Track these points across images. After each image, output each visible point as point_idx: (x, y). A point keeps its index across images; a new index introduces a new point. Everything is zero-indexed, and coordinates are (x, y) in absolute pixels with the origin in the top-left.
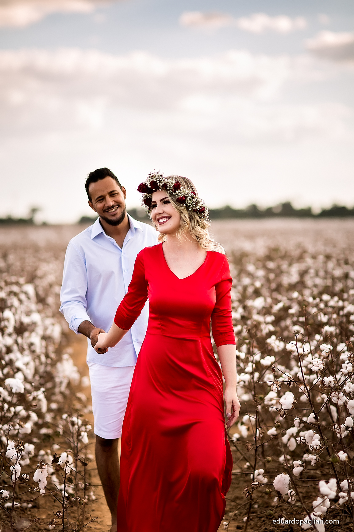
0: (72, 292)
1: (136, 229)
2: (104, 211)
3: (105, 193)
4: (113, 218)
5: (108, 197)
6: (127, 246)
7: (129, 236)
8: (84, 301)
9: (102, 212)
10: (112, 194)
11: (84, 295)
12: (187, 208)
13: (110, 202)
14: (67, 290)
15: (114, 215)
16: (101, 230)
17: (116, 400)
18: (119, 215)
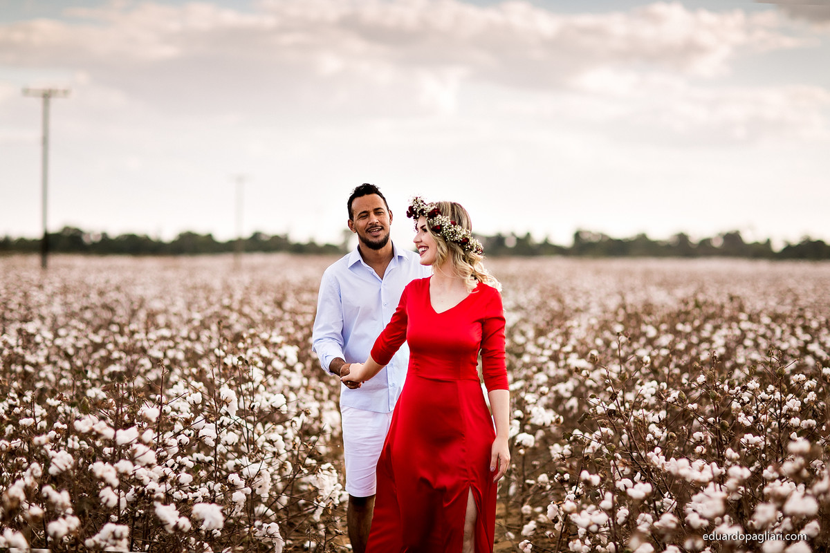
0: (325, 328)
1: (400, 257)
2: (368, 231)
3: (370, 209)
4: (374, 240)
5: (372, 214)
6: (388, 276)
7: (392, 265)
8: (341, 339)
9: (364, 231)
10: (377, 212)
11: (339, 331)
12: (445, 238)
13: (374, 219)
14: (320, 326)
15: (376, 237)
16: (359, 257)
17: (369, 453)
18: (381, 238)
